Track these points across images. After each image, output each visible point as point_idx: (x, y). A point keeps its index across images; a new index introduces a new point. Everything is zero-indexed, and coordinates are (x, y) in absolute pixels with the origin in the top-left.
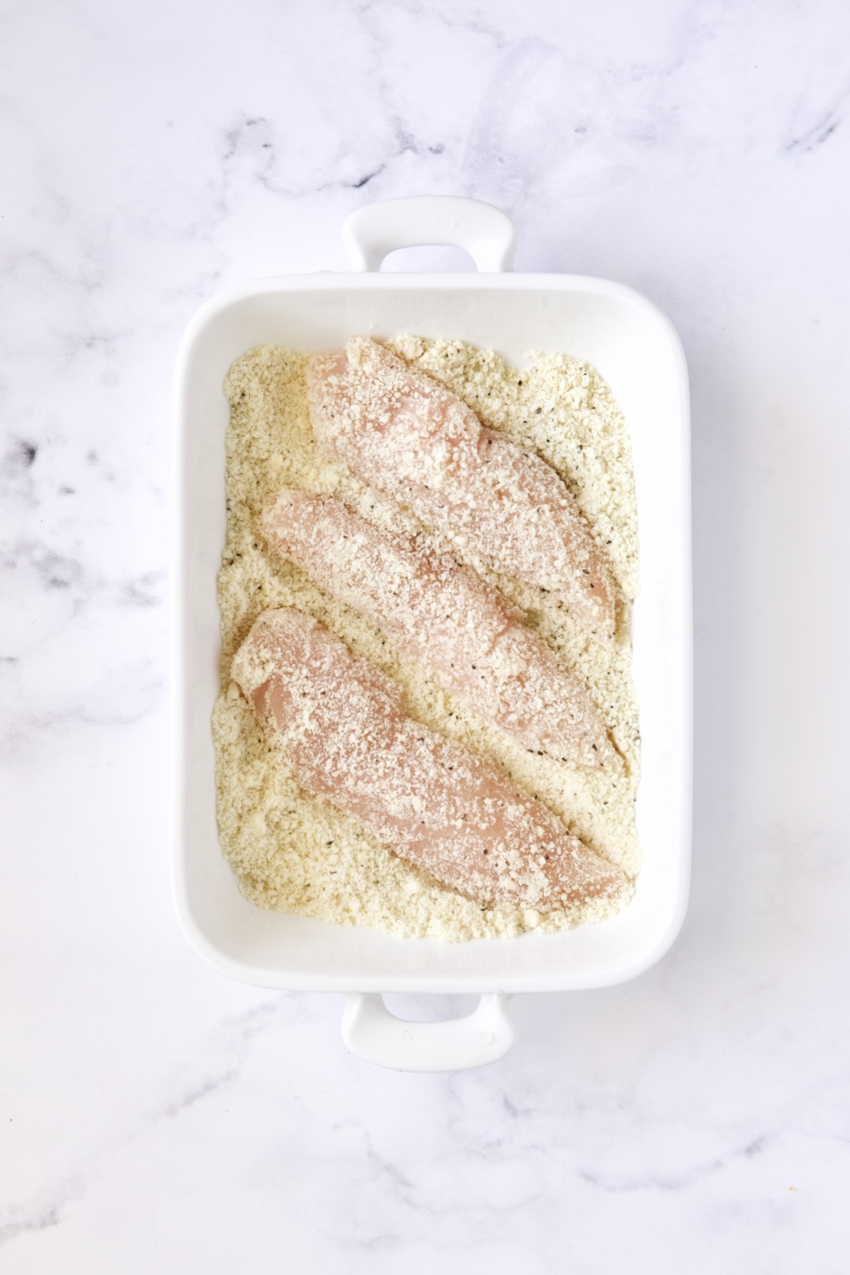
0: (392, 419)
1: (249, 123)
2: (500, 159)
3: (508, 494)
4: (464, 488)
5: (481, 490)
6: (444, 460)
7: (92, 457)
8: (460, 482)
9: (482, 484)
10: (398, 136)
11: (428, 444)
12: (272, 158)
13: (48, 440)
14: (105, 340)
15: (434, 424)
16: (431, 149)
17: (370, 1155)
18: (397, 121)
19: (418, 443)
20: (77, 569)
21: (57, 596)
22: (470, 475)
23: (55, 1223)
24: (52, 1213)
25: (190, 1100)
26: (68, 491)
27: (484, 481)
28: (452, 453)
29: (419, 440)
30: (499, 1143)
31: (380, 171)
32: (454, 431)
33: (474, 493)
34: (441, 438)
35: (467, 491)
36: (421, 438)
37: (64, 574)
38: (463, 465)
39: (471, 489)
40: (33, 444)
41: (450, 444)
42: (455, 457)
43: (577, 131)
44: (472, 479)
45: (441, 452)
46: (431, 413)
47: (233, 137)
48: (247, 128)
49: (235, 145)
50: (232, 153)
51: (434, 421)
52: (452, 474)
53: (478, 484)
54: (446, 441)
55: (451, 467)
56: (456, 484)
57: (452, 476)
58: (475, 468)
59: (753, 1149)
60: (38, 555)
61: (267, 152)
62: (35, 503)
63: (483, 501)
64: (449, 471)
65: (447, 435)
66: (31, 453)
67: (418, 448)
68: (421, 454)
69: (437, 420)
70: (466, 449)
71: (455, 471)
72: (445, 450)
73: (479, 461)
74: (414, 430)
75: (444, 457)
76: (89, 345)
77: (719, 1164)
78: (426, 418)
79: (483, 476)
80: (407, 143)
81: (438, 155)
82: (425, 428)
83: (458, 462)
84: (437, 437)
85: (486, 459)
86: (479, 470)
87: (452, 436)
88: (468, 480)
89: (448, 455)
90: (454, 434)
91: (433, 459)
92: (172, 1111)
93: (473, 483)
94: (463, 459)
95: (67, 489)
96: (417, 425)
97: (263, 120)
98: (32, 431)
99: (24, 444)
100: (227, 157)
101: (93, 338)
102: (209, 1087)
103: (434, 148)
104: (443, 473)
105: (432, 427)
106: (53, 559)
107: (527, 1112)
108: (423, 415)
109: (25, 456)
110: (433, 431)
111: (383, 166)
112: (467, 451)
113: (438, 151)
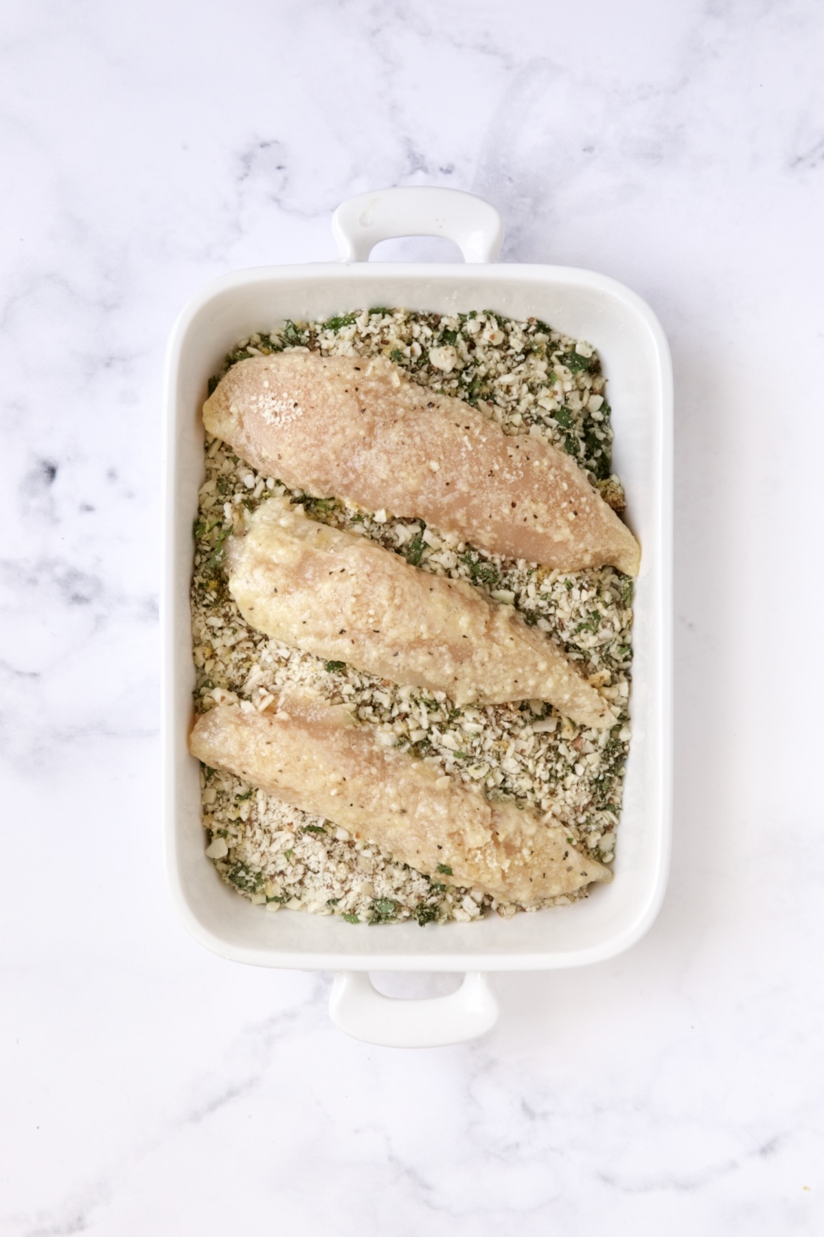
1: (263, 145)
2: (509, 178)
7: (112, 475)
10: (409, 157)
12: (286, 179)
13: (69, 459)
14: (123, 360)
16: (441, 169)
17: (390, 1157)
18: (408, 142)
20: (98, 585)
21: (79, 612)
23: (82, 1228)
24: (80, 1219)
25: (213, 1106)
26: (89, 509)
37: (85, 590)
40: (53, 463)
43: (584, 150)
47: (247, 159)
48: (260, 150)
49: (248, 167)
50: (246, 175)
59: (767, 1149)
60: (60, 571)
61: (280, 175)
62: (56, 521)
66: (52, 472)
76: (108, 365)
77: (734, 1165)
80: (417, 163)
81: (448, 175)
92: (196, 1117)
95: (87, 506)
97: (277, 142)
98: (52, 450)
99: (45, 463)
100: (242, 179)
101: (111, 358)
102: (232, 1093)
103: (445, 168)
106: (75, 575)
107: (545, 1115)
109: (46, 475)
113: (448, 171)
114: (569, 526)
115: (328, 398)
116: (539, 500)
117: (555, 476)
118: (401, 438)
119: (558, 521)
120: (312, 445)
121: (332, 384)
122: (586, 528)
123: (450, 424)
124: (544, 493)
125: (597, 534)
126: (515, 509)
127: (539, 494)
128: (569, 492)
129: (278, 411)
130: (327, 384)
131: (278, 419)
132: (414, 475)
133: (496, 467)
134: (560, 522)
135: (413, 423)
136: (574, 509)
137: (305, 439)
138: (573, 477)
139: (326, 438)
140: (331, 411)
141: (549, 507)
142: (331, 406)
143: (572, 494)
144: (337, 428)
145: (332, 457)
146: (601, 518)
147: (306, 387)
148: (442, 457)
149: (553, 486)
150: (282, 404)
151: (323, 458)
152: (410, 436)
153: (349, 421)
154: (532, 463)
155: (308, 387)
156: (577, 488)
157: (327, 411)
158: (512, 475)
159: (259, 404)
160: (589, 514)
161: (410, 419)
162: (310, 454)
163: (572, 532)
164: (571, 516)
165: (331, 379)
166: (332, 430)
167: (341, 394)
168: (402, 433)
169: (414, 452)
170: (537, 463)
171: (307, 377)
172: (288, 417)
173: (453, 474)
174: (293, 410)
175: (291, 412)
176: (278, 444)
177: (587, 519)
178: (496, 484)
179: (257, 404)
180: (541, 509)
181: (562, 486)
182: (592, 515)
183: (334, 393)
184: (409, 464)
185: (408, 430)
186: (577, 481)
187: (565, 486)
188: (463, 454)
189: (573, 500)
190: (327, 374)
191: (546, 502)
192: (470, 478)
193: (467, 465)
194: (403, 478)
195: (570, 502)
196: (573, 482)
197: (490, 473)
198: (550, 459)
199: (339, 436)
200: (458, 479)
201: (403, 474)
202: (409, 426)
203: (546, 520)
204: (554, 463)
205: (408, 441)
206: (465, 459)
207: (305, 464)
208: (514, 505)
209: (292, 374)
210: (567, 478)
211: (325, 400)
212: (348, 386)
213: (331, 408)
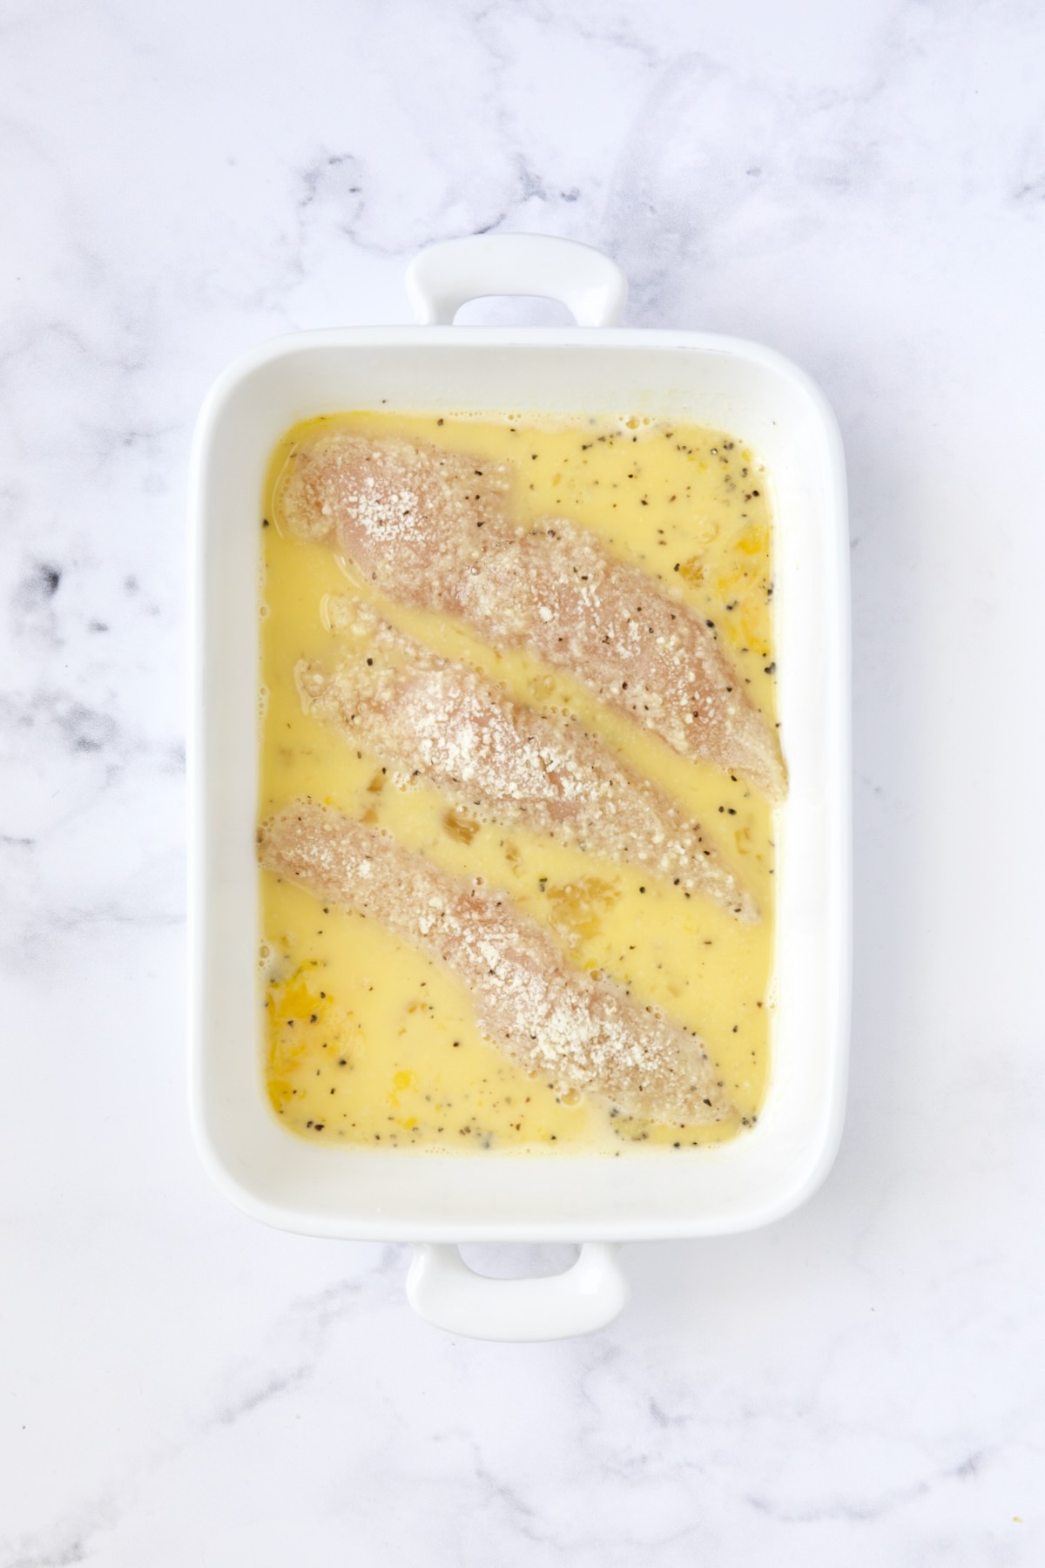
0: (396, 697)
1: (332, 161)
2: (651, 208)
3: (566, 773)
4: (503, 776)
5: (526, 776)
6: (473, 746)
7: (131, 584)
8: (497, 770)
9: (525, 769)
10: (521, 178)
11: (448, 729)
12: (362, 205)
13: (76, 563)
14: (148, 436)
15: (452, 703)
16: (563, 195)
17: (480, 1474)
18: (521, 159)
19: (435, 729)
20: (112, 727)
21: (86, 761)
22: (509, 759)
23: (79, 1558)
24: (76, 1546)
25: (251, 1403)
26: (101, 628)
27: (528, 764)
28: (480, 735)
29: (436, 725)
30: (644, 1459)
31: (498, 223)
32: (479, 708)
33: (517, 781)
34: (464, 719)
35: (508, 780)
36: (437, 722)
37: (92, 732)
38: (499, 748)
39: (512, 776)
40: (55, 568)
41: (476, 725)
42: (486, 739)
43: (749, 173)
44: (511, 764)
45: (467, 737)
46: (445, 689)
47: (311, 179)
48: (329, 167)
49: (314, 189)
50: (311, 199)
51: (450, 698)
52: (485, 761)
53: (521, 770)
54: (471, 721)
55: (483, 753)
56: (492, 773)
57: (486, 762)
58: (514, 749)
59: (968, 1468)
60: (62, 708)
61: (354, 199)
62: (58, 643)
63: (530, 789)
64: (481, 758)
65: (471, 714)
66: (54, 579)
67: (436, 735)
68: (441, 743)
69: (454, 696)
70: (498, 727)
71: (488, 757)
72: (472, 734)
73: (517, 740)
74: (428, 712)
75: (472, 742)
76: (128, 442)
77: (923, 1488)
78: (440, 696)
79: (525, 758)
80: (532, 187)
81: (572, 204)
82: (441, 710)
83: (491, 745)
84: (458, 719)
85: (528, 736)
86: (519, 751)
87: (478, 715)
88: (507, 765)
89: (477, 739)
90: (479, 712)
91: (459, 746)
92: (228, 1417)
93: (514, 768)
94: (498, 740)
95: (99, 624)
96: (430, 706)
97: (350, 157)
98: (55, 551)
99: (44, 568)
100: (304, 204)
101: (133, 434)
102: (276, 1387)
103: (567, 193)
104: (474, 763)
105: (450, 707)
106: (81, 714)
107: (680, 1421)
108: (436, 693)
109: (46, 583)
110: (452, 711)
111: (503, 216)
112: (500, 730)
113: (572, 197)
114: (685, 730)
115: (445, 505)
116: (655, 687)
117: (682, 661)
118: (514, 567)
119: (672, 720)
120: (416, 566)
121: (451, 487)
122: (703, 737)
123: (569, 566)
124: (662, 680)
125: (714, 749)
126: (626, 692)
127: (655, 680)
128: (696, 685)
129: (383, 518)
130: (445, 487)
131: (382, 529)
132: (522, 615)
133: (611, 635)
134: (675, 722)
135: (532, 551)
136: (695, 709)
137: (409, 557)
138: (705, 666)
139: (434, 558)
140: (446, 523)
141: (665, 699)
142: (446, 516)
143: (697, 689)
144: (450, 546)
145: (436, 583)
146: (726, 728)
147: (419, 488)
148: (557, 605)
149: (677, 673)
150: (390, 510)
151: (426, 584)
152: (525, 566)
153: (465, 537)
154: (656, 638)
155: (422, 489)
156: (708, 681)
157: (442, 523)
158: (627, 649)
159: (360, 507)
160: (710, 720)
161: (530, 545)
162: (411, 576)
163: (687, 737)
164: (689, 718)
165: (448, 480)
166: (442, 547)
167: (460, 501)
168: (516, 561)
169: (525, 587)
170: (661, 640)
171: (420, 475)
172: (396, 527)
173: (566, 629)
174: (402, 518)
175: (399, 521)
176: (375, 560)
177: (707, 725)
178: (609, 654)
179: (357, 508)
180: (655, 699)
181: (687, 674)
182: (714, 722)
183: (452, 500)
184: (517, 601)
185: (525, 559)
186: (708, 672)
187: (691, 676)
188: (579, 608)
189: (697, 696)
190: (444, 473)
191: (662, 692)
192: (586, 639)
193: (584, 623)
194: (507, 617)
195: (693, 699)
196: (704, 671)
197: (604, 639)
198: (681, 636)
199: (449, 557)
200: (572, 637)
201: (508, 612)
202: (527, 553)
203: (659, 716)
204: (685, 643)
205: (522, 572)
206: (582, 614)
207: (402, 589)
208: (625, 686)
209: (403, 470)
210: (697, 666)
211: (440, 509)
212: (469, 492)
213: (447, 519)
